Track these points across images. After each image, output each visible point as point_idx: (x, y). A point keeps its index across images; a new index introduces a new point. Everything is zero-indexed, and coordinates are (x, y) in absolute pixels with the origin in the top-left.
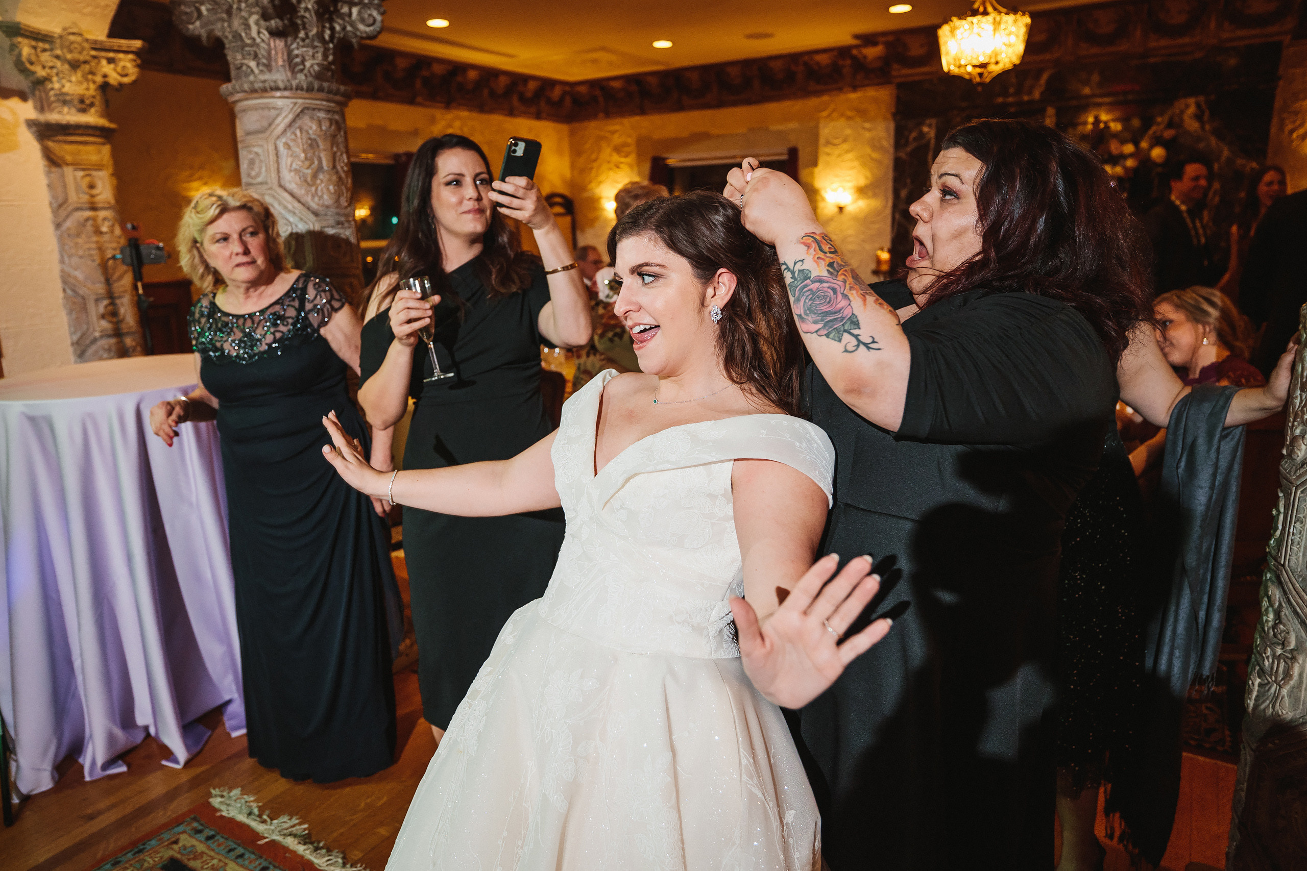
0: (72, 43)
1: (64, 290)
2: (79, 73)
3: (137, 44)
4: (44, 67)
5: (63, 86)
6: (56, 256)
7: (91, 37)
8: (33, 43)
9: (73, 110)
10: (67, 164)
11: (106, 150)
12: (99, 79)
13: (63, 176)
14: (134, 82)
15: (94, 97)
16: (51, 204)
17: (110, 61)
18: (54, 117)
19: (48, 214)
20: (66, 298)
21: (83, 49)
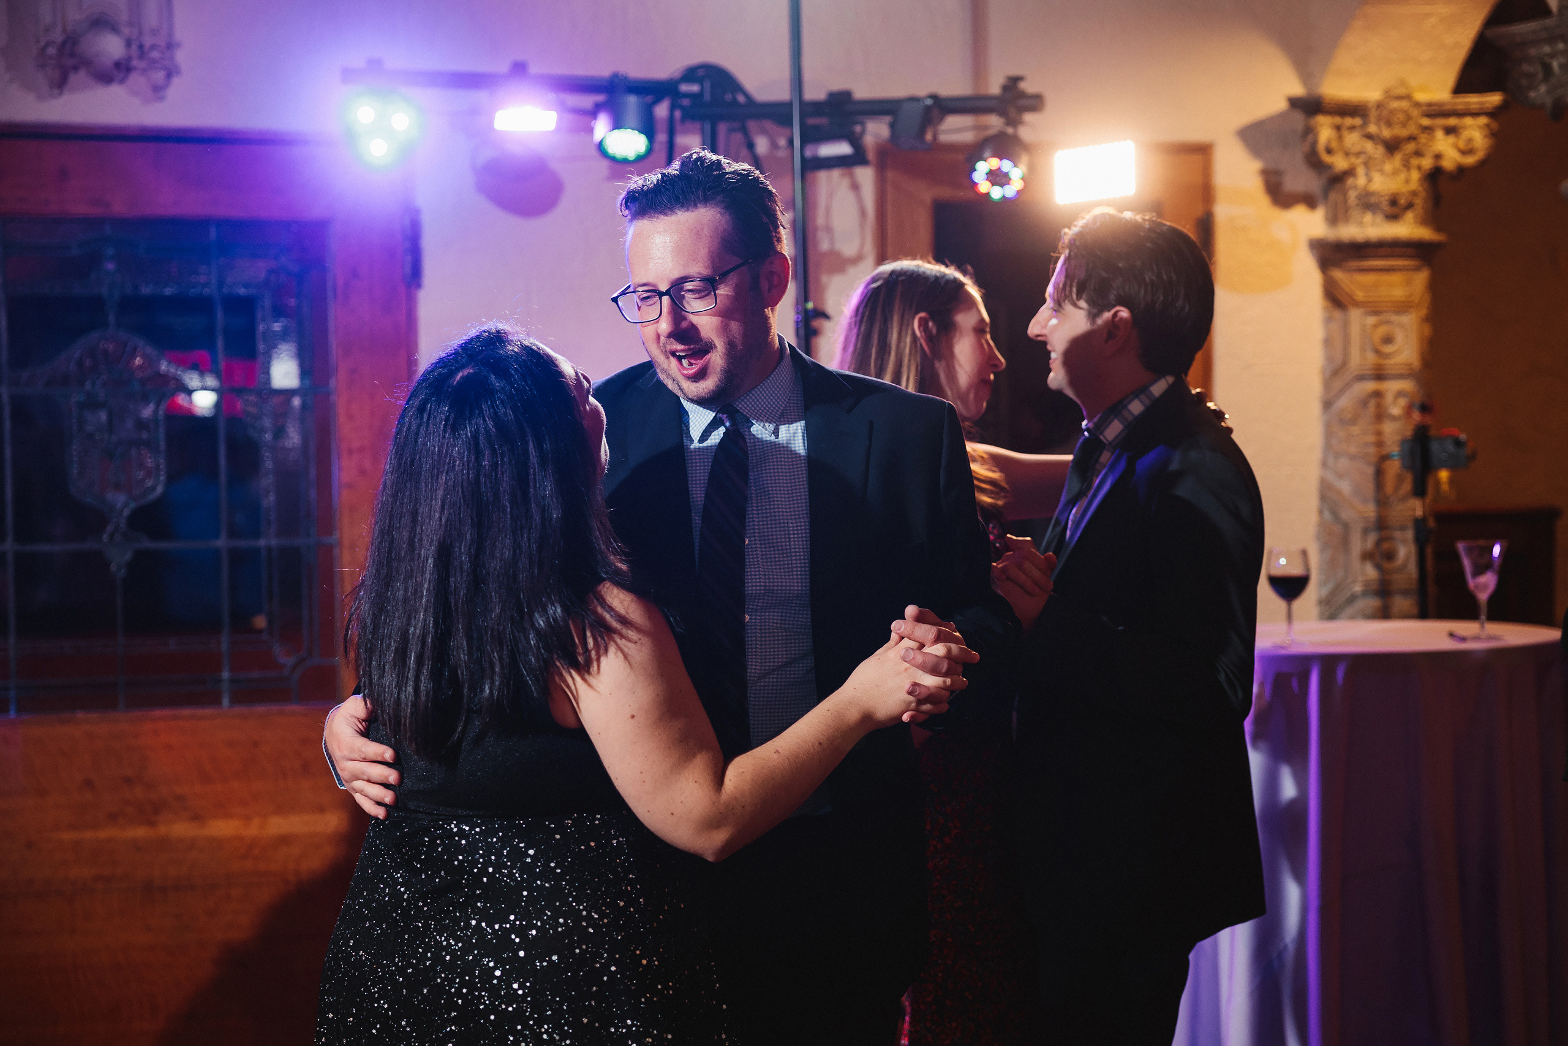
0: (1392, 112)
1: (1321, 512)
2: (1398, 158)
3: (1494, 99)
4: (1347, 154)
5: (1370, 180)
6: (1317, 455)
7: (1422, 97)
8: (1337, 120)
9: (1379, 218)
10: (1357, 304)
11: (1421, 278)
12: (1427, 163)
13: (1346, 325)
14: (1482, 164)
15: (1414, 193)
16: (1323, 372)
17: (1450, 131)
18: (1350, 232)
19: (1314, 386)
20: (1322, 524)
21: (1409, 118)
